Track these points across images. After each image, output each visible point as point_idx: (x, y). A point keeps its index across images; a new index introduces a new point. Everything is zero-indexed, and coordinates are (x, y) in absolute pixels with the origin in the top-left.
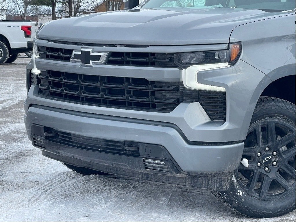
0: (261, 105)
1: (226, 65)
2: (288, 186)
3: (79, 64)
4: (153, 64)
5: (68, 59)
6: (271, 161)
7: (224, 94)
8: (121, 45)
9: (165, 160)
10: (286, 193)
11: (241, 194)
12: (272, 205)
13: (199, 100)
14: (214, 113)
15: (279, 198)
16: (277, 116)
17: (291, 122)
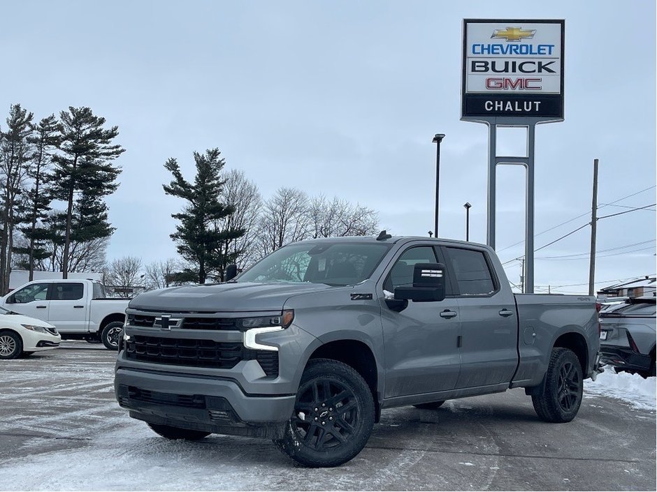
1: (279, 328)
2: (342, 439)
3: (159, 329)
4: (219, 328)
5: (151, 325)
6: (327, 416)
7: (277, 352)
8: (195, 312)
9: (227, 411)
11: (298, 444)
12: (326, 456)
13: (257, 359)
14: (270, 369)
15: (334, 449)
16: (330, 375)
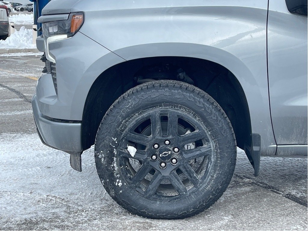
0: (163, 90)
2: (181, 190)
10: (178, 197)
11: (120, 184)
13: (51, 73)
15: (169, 200)
16: (180, 107)
17: (198, 119)
